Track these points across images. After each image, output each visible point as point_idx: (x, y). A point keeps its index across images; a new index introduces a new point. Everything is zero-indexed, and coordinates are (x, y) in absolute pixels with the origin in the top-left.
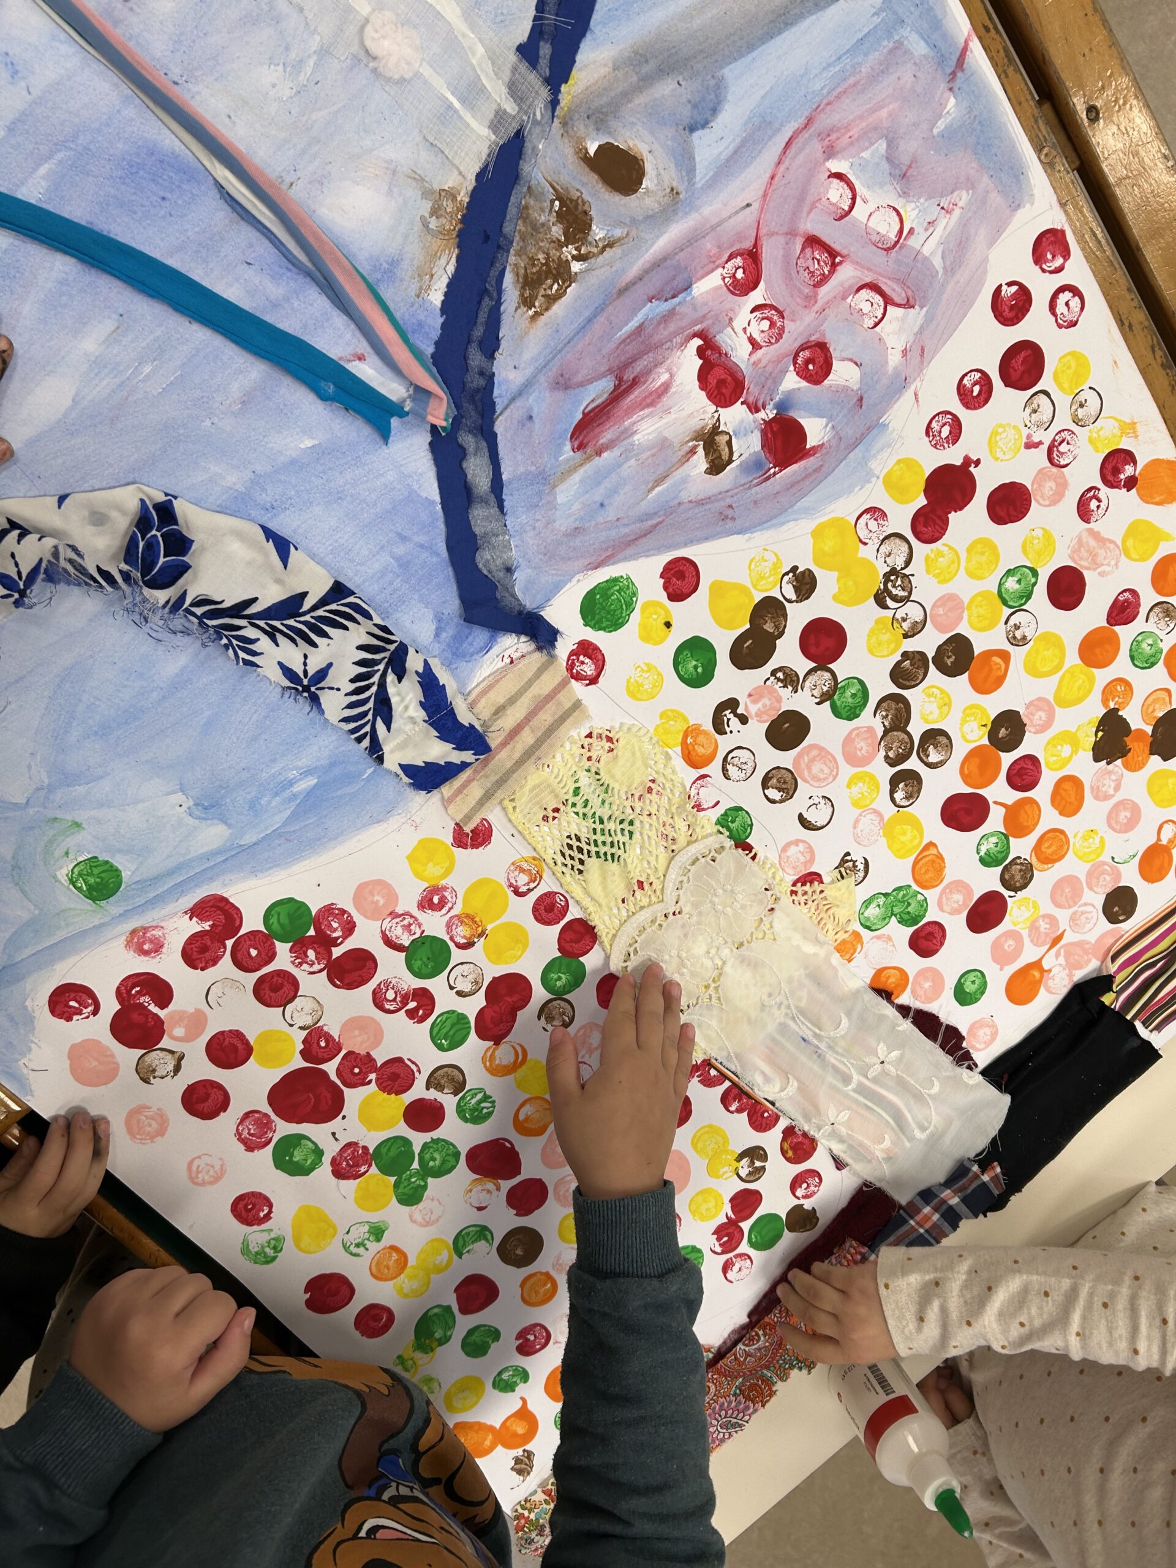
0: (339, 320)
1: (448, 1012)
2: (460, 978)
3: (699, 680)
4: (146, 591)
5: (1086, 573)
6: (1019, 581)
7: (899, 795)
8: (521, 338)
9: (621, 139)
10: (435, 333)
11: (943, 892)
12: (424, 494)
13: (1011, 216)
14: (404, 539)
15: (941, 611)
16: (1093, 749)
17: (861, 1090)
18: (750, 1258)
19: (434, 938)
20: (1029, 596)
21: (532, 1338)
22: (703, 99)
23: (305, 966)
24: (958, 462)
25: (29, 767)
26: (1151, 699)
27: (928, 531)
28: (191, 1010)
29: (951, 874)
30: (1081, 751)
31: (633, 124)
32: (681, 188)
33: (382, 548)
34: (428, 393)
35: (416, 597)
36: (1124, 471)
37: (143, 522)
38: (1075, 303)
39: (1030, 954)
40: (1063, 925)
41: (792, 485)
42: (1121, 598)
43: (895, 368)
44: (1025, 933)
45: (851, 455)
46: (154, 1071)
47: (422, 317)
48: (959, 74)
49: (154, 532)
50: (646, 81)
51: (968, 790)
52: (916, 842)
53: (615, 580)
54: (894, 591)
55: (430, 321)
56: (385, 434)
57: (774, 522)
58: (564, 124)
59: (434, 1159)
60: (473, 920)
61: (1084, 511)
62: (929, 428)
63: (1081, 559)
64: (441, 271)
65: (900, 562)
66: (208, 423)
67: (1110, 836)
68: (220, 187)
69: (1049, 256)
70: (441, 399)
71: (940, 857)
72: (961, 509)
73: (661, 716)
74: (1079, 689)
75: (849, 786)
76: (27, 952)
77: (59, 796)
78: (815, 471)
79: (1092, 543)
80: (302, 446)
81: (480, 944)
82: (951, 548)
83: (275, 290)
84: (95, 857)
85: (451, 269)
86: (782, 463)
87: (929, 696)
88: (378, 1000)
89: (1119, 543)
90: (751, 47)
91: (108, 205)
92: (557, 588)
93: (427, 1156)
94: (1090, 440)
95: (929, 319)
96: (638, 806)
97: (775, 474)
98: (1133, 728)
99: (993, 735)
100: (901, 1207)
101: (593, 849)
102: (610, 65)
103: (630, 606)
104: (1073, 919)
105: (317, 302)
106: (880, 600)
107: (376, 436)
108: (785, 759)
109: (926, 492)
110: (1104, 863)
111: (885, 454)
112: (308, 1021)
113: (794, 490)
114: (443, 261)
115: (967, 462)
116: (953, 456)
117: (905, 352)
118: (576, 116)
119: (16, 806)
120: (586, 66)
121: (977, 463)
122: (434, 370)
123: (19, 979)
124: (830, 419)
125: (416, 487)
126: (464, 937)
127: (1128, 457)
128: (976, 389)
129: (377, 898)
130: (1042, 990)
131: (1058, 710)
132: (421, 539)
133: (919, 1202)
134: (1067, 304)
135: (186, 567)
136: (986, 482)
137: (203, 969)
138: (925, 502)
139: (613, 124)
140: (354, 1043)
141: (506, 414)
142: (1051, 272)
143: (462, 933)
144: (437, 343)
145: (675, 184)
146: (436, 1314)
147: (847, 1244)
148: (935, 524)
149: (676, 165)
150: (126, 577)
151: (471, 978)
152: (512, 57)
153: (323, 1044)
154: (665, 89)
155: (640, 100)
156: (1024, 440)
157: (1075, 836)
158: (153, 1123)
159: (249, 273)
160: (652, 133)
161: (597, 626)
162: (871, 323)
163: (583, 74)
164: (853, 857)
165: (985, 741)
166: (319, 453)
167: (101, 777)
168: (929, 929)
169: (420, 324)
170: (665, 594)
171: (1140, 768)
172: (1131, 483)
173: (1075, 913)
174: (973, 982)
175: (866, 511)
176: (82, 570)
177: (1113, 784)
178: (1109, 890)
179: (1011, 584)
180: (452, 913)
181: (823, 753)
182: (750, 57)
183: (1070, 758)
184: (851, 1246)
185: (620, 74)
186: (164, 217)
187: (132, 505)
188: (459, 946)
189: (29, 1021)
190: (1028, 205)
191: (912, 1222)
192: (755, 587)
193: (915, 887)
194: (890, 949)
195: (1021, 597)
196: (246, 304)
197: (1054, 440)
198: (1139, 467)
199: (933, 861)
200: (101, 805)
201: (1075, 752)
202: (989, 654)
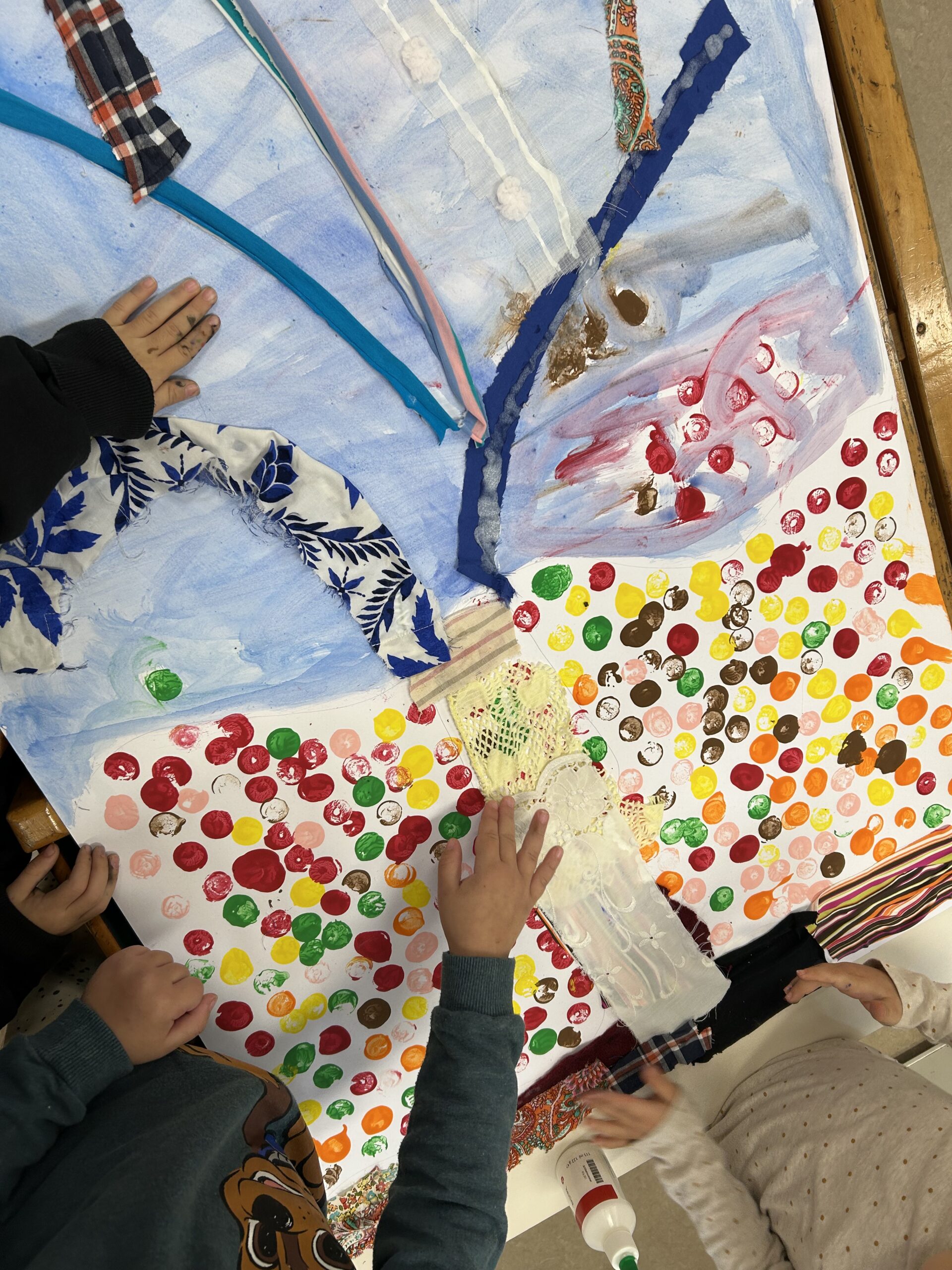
0: (432, 358)
1: (371, 833)
2: (386, 811)
3: (597, 646)
4: (259, 501)
5: (861, 637)
6: (817, 631)
7: (707, 755)
8: (543, 398)
9: (637, 289)
10: (490, 382)
11: (719, 828)
12: (454, 483)
13: (866, 398)
14: (433, 508)
15: (763, 638)
16: (839, 754)
17: (632, 954)
18: (527, 1058)
19: (377, 779)
20: (821, 643)
21: (363, 1082)
22: (695, 279)
23: (285, 778)
24: (797, 545)
25: (144, 598)
26: (883, 730)
27: (767, 584)
28: (200, 791)
29: (727, 817)
30: (831, 754)
31: (648, 283)
32: (667, 329)
33: (417, 510)
34: (475, 419)
35: (430, 547)
36: (899, 576)
37: (269, 456)
38: (893, 462)
39: (766, 885)
40: (793, 870)
41: (688, 534)
42: (879, 658)
43: (772, 475)
44: (766, 870)
45: (730, 524)
46: (162, 828)
47: (484, 370)
48: (855, 303)
49: (273, 464)
50: (662, 259)
51: (752, 762)
52: (710, 790)
53: (560, 567)
54: (736, 618)
55: (489, 374)
56: (440, 439)
57: (671, 554)
58: (605, 272)
59: (333, 936)
60: (406, 774)
61: (868, 596)
62: (784, 518)
63: (860, 626)
64: (504, 344)
65: (744, 601)
66: (329, 402)
67: (837, 817)
68: (381, 257)
69: (884, 429)
70: (483, 425)
71: (724, 804)
72: (791, 575)
73: (567, 663)
74: (839, 712)
75: (676, 741)
76: (102, 724)
77: (157, 623)
78: (705, 528)
79: (869, 618)
80: (385, 433)
81: (406, 790)
82: (779, 599)
83: (397, 330)
84: (168, 670)
85: (511, 344)
86: (686, 518)
87: (742, 693)
88: (328, 814)
89: (886, 622)
90: (732, 255)
91: (307, 250)
92: (521, 563)
93: (329, 933)
94: (883, 551)
95: (800, 449)
96: (535, 720)
97: (679, 524)
98: (868, 746)
99: (777, 729)
100: (638, 1044)
101: (498, 743)
102: (643, 243)
103: (565, 586)
104: (800, 867)
105: (420, 343)
106: (726, 622)
107: (434, 438)
108: (639, 712)
109: (772, 558)
110: (829, 834)
111: (752, 528)
112: (276, 817)
113: (688, 537)
114: (507, 338)
115: (803, 546)
116: (795, 540)
117: (780, 466)
118: (614, 269)
119: (126, 623)
120: (628, 241)
121: (809, 548)
122: (483, 405)
123: (90, 741)
124: (723, 497)
125: (450, 476)
126: (397, 783)
127: (904, 568)
128: (820, 501)
129: (347, 742)
130: (768, 913)
131: (822, 721)
132: (444, 511)
133: (652, 1044)
134: (888, 462)
135: (289, 492)
136: (812, 561)
137: (216, 764)
138: (770, 565)
139: (636, 279)
140: (302, 840)
141: (519, 444)
142: (883, 439)
143: (396, 780)
144: (488, 389)
145: (664, 326)
146: (302, 1049)
147: (596, 1064)
148: (773, 580)
149: (668, 315)
150: (248, 489)
151: (393, 813)
152: (585, 224)
153: (281, 836)
154: (673, 267)
155: (656, 269)
156: (842, 541)
157: (814, 810)
158: (149, 865)
159: (383, 315)
160: (658, 291)
161: (541, 594)
162: (764, 443)
163: (625, 245)
164: (667, 790)
165: (771, 732)
166: (394, 439)
167: (189, 617)
168: (705, 852)
169: (482, 374)
170: (589, 584)
171: (866, 775)
172: (902, 585)
173: (802, 863)
174: (725, 896)
175: (731, 562)
176: (221, 476)
177: (846, 781)
178: (828, 853)
179: (812, 632)
180: (392, 765)
181: (664, 714)
182: (730, 261)
183: (822, 757)
184: (598, 1065)
185: (647, 251)
186: (340, 266)
187: (265, 443)
188: (392, 789)
189: (88, 772)
190: (878, 394)
191: (643, 1057)
192: (648, 593)
193: (702, 821)
194: (676, 859)
195: (816, 642)
196: (375, 333)
197: (860, 545)
198: (910, 575)
199: (718, 806)
200: (183, 635)
201: (827, 753)
202: (787, 674)
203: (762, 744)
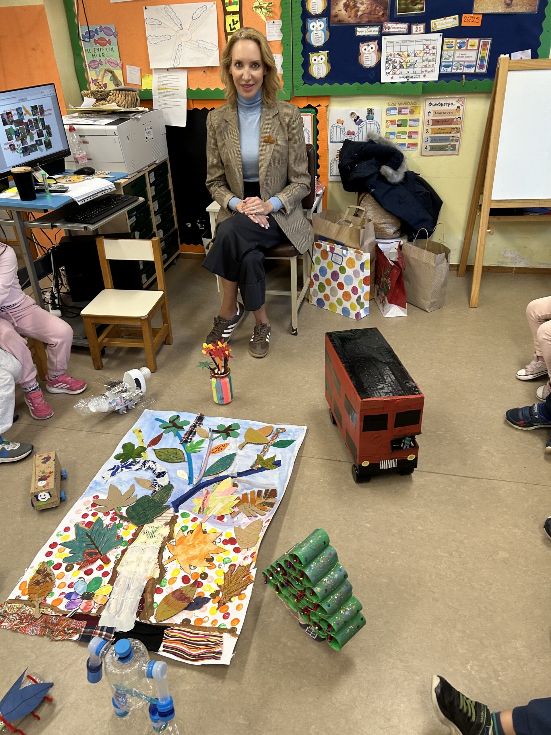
4: (155, 476)
12: (185, 491)
23: (112, 515)
27: (224, 542)
41: (216, 522)
45: (226, 526)
46: (88, 509)
52: (176, 576)
53: (189, 514)
71: (175, 581)
72: (231, 545)
82: (225, 547)
86: (218, 519)
99: (202, 574)
100: (98, 625)
103: (187, 517)
107: (188, 484)
109: (229, 538)
133: (100, 628)
136: (237, 545)
158: (78, 513)
166: (182, 481)
169: (203, 480)
179: (227, 560)
189: (91, 496)
191: (95, 630)
201: (209, 591)
202: (214, 564)
203: (195, 574)
